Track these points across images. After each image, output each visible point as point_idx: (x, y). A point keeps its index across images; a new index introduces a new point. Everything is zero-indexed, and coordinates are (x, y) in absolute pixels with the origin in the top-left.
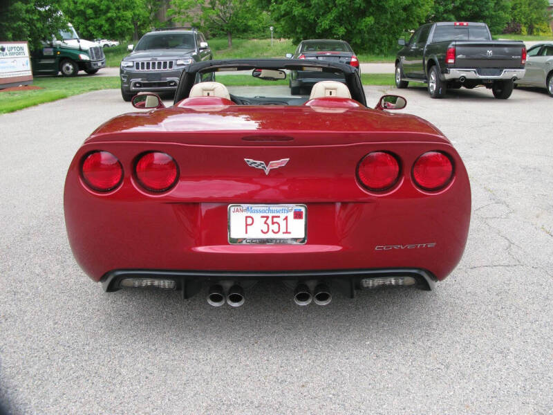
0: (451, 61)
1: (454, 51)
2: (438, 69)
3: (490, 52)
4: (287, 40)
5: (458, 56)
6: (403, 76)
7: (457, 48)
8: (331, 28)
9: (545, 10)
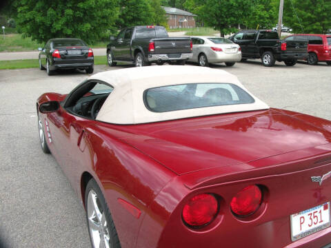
0: (152, 50)
1: (154, 44)
2: (142, 55)
3: (174, 44)
4: (18, 35)
5: (157, 47)
6: (113, 59)
7: (156, 43)
8: (62, 29)
9: (164, 15)
